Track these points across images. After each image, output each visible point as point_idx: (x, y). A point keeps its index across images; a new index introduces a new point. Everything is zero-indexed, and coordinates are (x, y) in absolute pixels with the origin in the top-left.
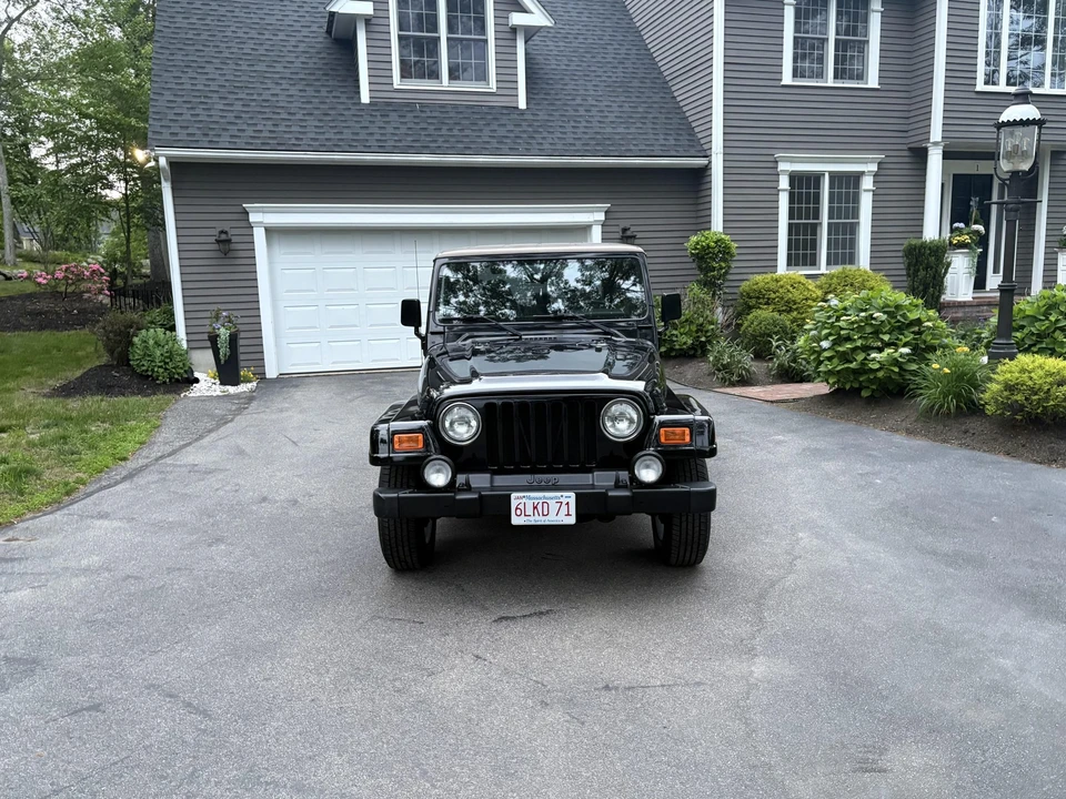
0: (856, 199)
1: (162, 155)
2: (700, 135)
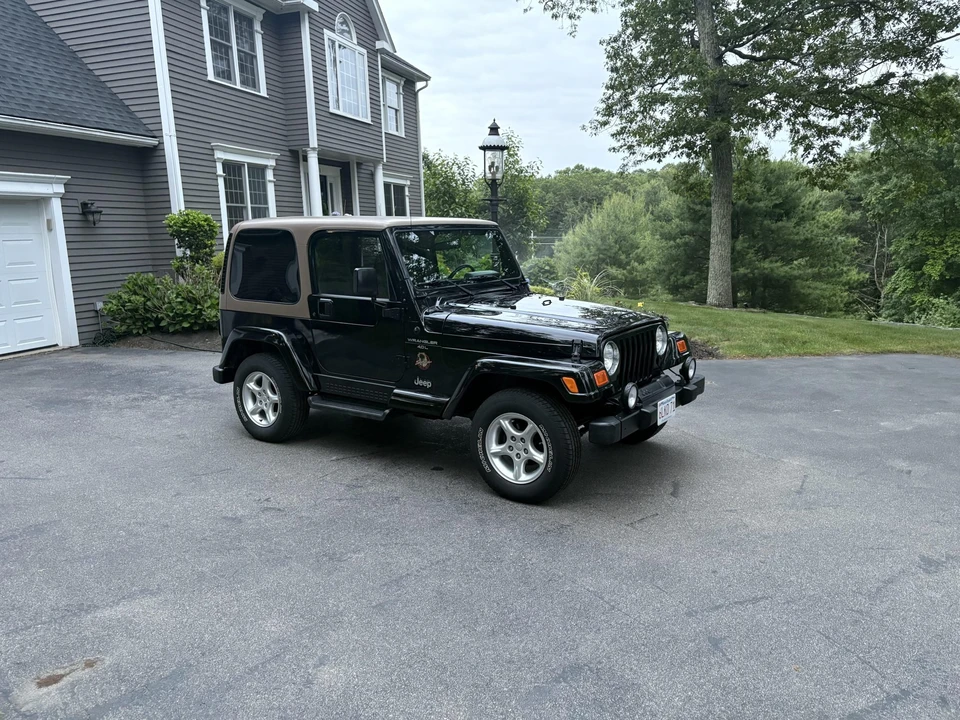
0: (265, 189)
2: (139, 115)
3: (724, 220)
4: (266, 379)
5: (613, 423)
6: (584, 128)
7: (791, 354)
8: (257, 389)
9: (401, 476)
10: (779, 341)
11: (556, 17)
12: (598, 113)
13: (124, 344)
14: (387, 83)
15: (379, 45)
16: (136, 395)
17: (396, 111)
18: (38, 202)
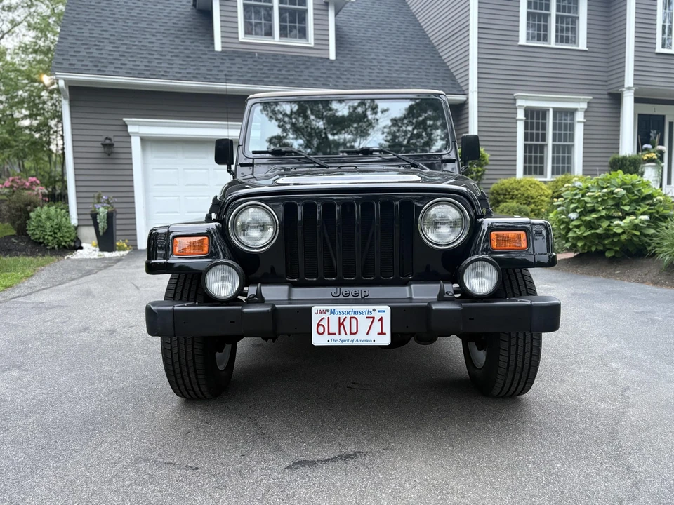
0: (572, 127)
1: (61, 78)
2: (460, 81)
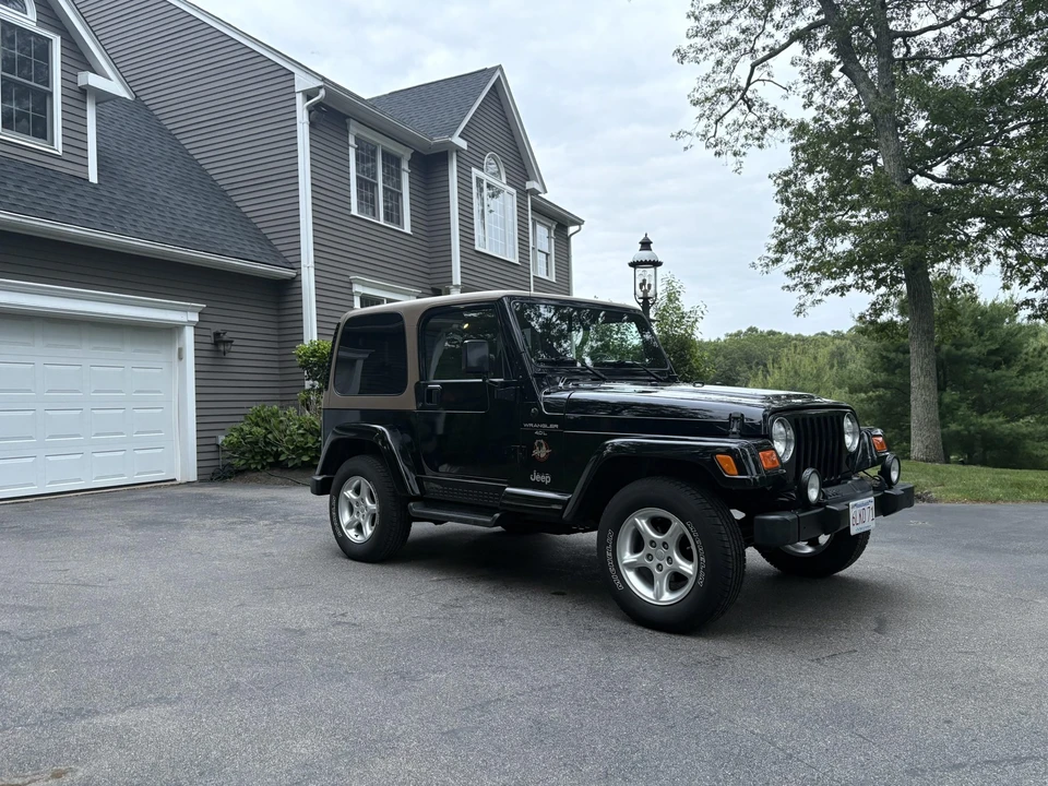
2: (280, 248)
3: (926, 360)
4: (366, 485)
5: (787, 517)
6: (753, 265)
7: (1030, 500)
8: (354, 497)
9: (510, 598)
10: (1012, 486)
11: (720, 154)
12: (769, 249)
13: (241, 479)
14: (538, 226)
15: (529, 185)
16: (235, 520)
17: (547, 255)
18: (172, 330)
